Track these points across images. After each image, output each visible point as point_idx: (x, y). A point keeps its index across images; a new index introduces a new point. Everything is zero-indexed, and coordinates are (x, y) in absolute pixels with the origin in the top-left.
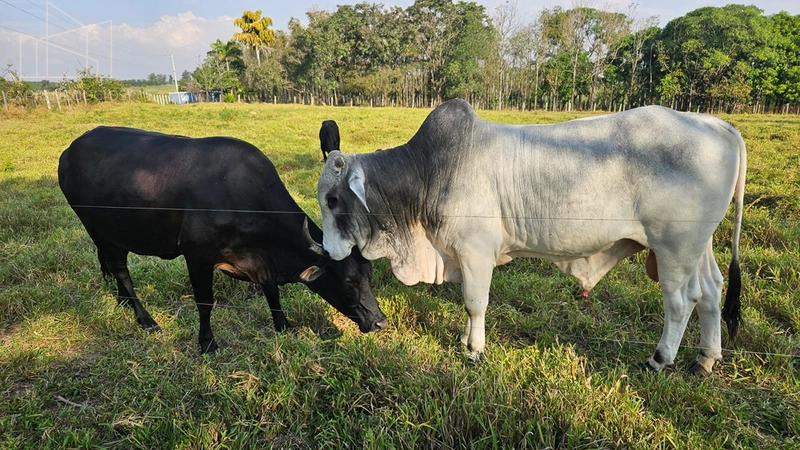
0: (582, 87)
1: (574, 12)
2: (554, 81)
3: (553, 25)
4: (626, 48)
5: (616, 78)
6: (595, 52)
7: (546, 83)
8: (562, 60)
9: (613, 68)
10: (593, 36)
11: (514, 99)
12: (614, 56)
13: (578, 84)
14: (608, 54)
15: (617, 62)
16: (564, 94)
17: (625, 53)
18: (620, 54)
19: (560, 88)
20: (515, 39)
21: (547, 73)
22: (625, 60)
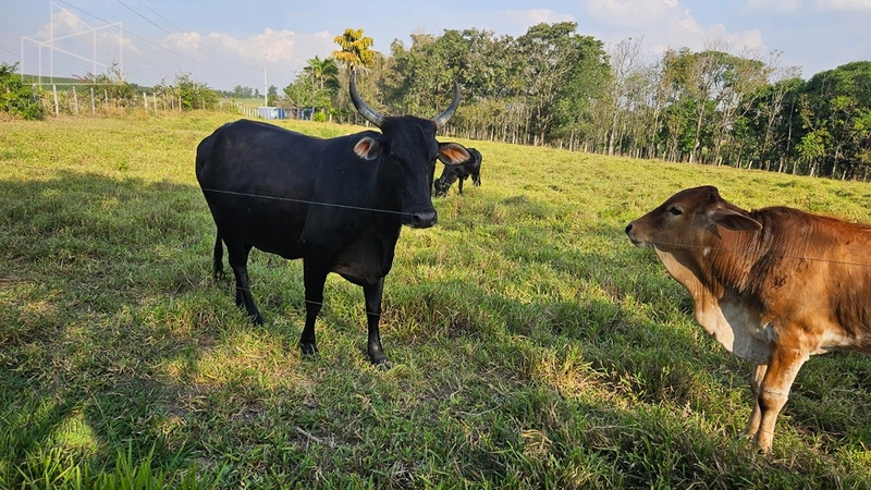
0: (707, 138)
1: (705, 54)
2: (676, 129)
3: (679, 67)
4: (763, 100)
5: (748, 131)
6: (724, 100)
7: (666, 130)
8: (687, 106)
9: (744, 121)
10: (722, 83)
11: (625, 145)
12: (748, 107)
13: (703, 134)
14: (741, 104)
15: (750, 115)
16: (684, 145)
17: (762, 105)
18: (755, 105)
19: (681, 137)
20: (632, 79)
21: (668, 119)
22: (759, 113)
